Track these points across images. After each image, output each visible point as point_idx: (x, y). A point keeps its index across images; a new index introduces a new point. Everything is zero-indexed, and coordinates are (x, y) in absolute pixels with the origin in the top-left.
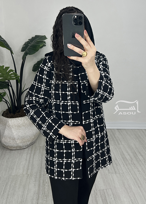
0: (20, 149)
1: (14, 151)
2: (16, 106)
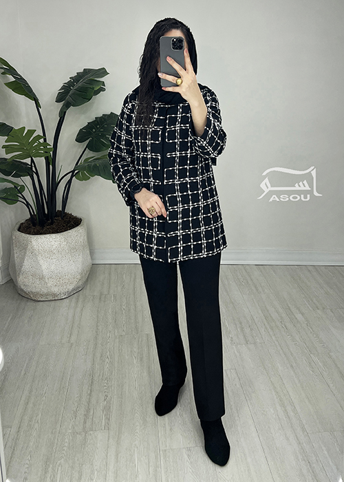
2: (46, 212)
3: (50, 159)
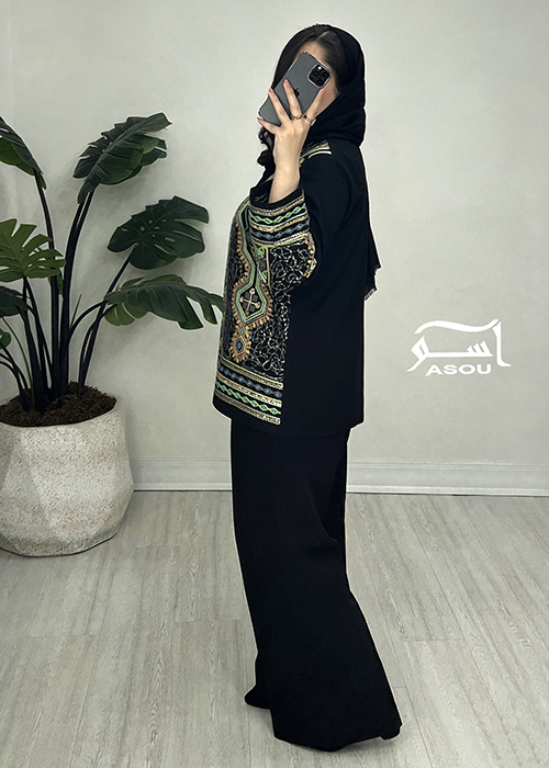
0: (60, 552)
1: (35, 561)
2: (49, 386)
3: (60, 283)
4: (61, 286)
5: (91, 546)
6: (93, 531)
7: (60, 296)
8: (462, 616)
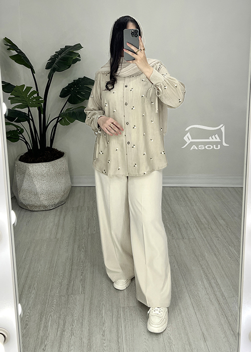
2: (39, 148)
4: (42, 111)
5: (56, 207)
6: (57, 201)
7: (42, 115)
8: (195, 230)
